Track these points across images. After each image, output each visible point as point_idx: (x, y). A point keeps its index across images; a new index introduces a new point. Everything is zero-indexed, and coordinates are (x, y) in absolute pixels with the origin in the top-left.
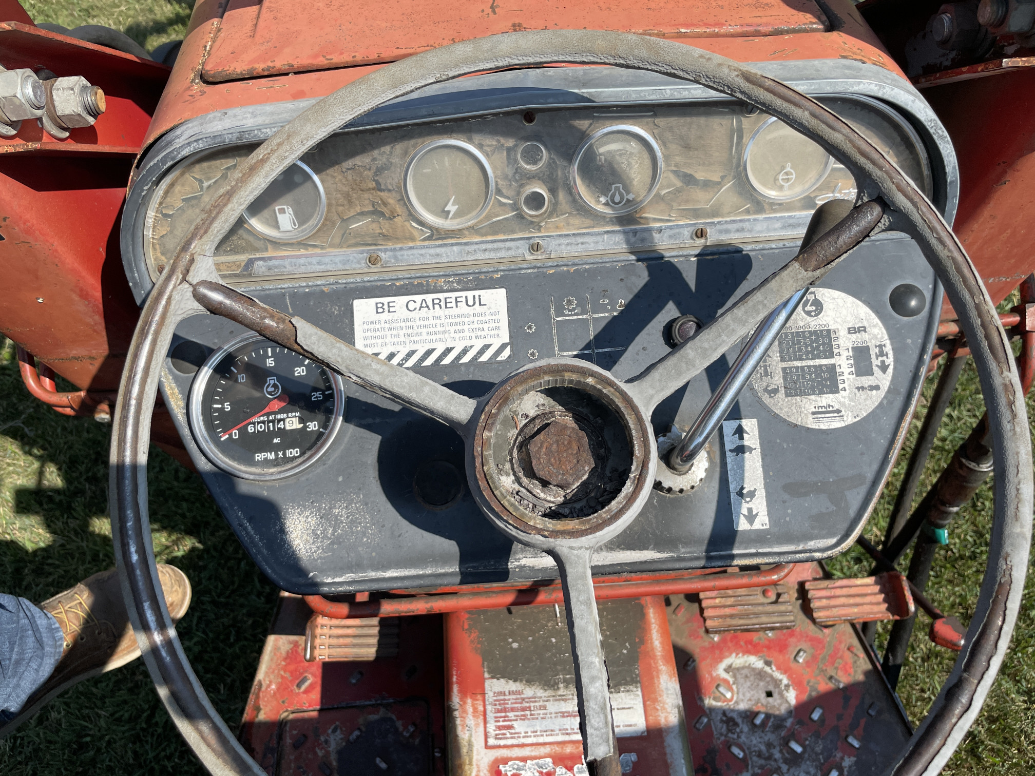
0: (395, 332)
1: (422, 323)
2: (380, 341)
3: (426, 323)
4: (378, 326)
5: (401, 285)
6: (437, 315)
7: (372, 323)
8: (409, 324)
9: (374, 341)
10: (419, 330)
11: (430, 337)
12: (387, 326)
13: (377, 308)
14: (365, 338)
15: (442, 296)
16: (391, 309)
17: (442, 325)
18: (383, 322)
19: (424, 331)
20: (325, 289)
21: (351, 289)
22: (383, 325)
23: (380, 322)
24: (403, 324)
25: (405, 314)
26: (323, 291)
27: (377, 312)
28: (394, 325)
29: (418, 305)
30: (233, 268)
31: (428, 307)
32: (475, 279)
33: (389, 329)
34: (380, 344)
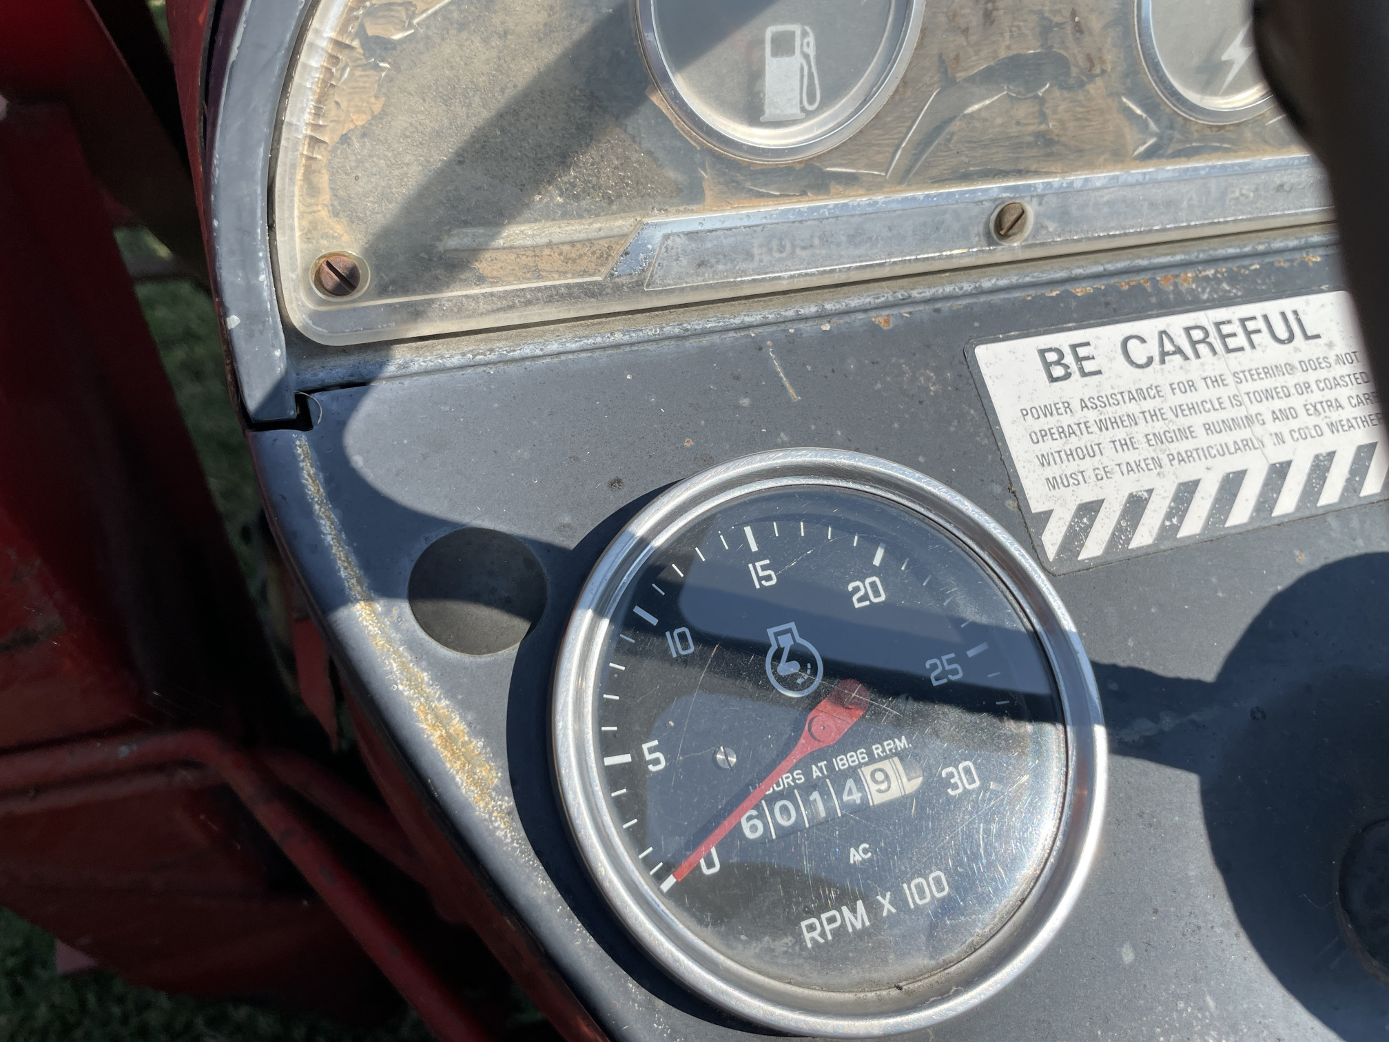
0: (1120, 434)
1: (1180, 399)
2: (1087, 464)
3: (1192, 397)
4: (1066, 420)
5: (1089, 297)
6: (1210, 372)
7: (1047, 411)
8: (1148, 405)
9: (1072, 467)
10: (1183, 422)
11: (1216, 439)
12: (1092, 416)
13: (1047, 366)
14: (1044, 460)
15: (1206, 318)
16: (1089, 366)
17: (1236, 401)
18: (1076, 405)
19: (1197, 421)
20: (879, 318)
21: (956, 315)
22: (1080, 415)
23: (1068, 406)
24: (1133, 408)
25: (1129, 378)
26: (874, 329)
27: (1053, 379)
28: (1110, 412)
29: (1153, 349)
30: (584, 263)
31: (1179, 351)
32: (1268, 270)
33: (1102, 425)
34: (1090, 474)
